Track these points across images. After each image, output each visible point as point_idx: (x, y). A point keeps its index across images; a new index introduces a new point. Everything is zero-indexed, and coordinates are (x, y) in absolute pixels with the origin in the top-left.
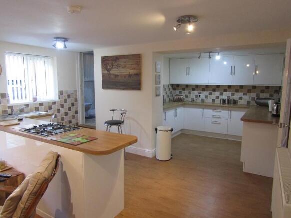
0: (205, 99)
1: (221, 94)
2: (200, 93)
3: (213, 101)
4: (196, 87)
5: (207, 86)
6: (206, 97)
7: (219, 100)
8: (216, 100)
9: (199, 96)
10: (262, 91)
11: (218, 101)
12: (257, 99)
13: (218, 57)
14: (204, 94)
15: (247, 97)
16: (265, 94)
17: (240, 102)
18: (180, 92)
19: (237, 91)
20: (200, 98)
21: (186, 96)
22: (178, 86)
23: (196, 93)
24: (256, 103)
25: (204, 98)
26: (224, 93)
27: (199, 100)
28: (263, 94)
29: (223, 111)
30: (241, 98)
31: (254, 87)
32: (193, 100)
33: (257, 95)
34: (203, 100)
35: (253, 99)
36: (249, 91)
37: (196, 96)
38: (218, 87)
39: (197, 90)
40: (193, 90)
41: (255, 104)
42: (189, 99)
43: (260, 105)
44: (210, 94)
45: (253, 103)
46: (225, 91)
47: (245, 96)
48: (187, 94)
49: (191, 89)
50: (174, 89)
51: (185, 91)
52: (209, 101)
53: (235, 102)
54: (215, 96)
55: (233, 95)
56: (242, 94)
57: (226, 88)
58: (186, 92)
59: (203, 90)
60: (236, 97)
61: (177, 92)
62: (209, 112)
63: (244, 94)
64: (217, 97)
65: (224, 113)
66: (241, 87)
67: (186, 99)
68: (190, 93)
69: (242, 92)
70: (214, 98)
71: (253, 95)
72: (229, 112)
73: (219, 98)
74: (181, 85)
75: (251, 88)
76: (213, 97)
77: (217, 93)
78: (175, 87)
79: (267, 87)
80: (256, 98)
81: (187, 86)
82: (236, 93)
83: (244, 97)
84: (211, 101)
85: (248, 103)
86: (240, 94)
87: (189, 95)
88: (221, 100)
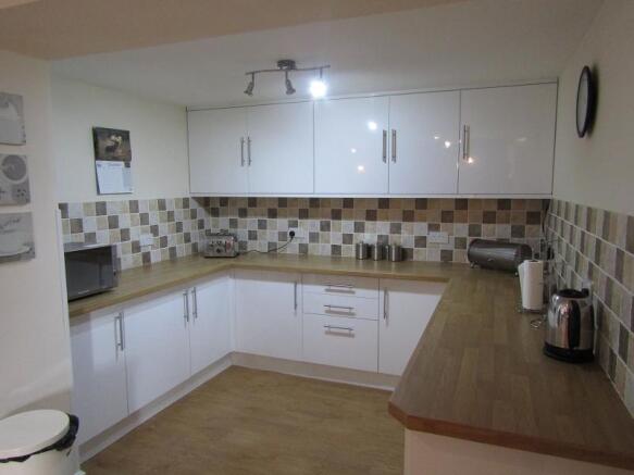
0: (311, 245)
1: (359, 228)
2: (295, 224)
3: (336, 249)
4: (280, 206)
5: (314, 202)
6: (314, 237)
7: (353, 247)
8: (344, 246)
9: (292, 234)
10: (489, 218)
11: (349, 251)
12: (474, 243)
13: (317, 88)
14: (305, 228)
15: (441, 239)
16: (496, 225)
17: (420, 255)
18: (233, 223)
19: (408, 217)
20: (296, 243)
21: (252, 236)
22: (224, 201)
23: (281, 224)
24: (470, 256)
25: (306, 241)
26: (368, 224)
27: (293, 248)
28: (491, 226)
29: (360, 292)
30: (421, 241)
31: (462, 204)
32: (272, 251)
33: (473, 231)
34: (303, 249)
35: (460, 243)
36: (447, 217)
37: (282, 236)
38: (348, 203)
39: (285, 217)
40: (273, 214)
41: (467, 261)
42: (259, 245)
43: (483, 267)
44: (325, 227)
45: (460, 257)
46: (371, 216)
47: (437, 234)
48: (255, 227)
49: (265, 210)
50: (215, 213)
51: (248, 219)
52: (322, 249)
53: (404, 255)
54: (340, 235)
55: (396, 229)
56: (425, 225)
57: (375, 207)
58: (251, 223)
59: (304, 214)
60: (406, 237)
61: (223, 222)
62: (316, 296)
63: (433, 228)
64: (348, 239)
65: (365, 300)
66: (422, 203)
67: (252, 246)
68: (262, 225)
69: (424, 220)
70: (339, 243)
71: (461, 230)
72: (382, 293)
73: (354, 241)
74: (235, 200)
75: (452, 207)
76: (335, 237)
77: (347, 225)
78: (214, 205)
79: (504, 204)
80: (469, 240)
81: (253, 202)
82: (405, 225)
83: (433, 237)
84: (328, 251)
85: (446, 256)
86: (420, 228)
87: (260, 232)
88: (358, 246)
